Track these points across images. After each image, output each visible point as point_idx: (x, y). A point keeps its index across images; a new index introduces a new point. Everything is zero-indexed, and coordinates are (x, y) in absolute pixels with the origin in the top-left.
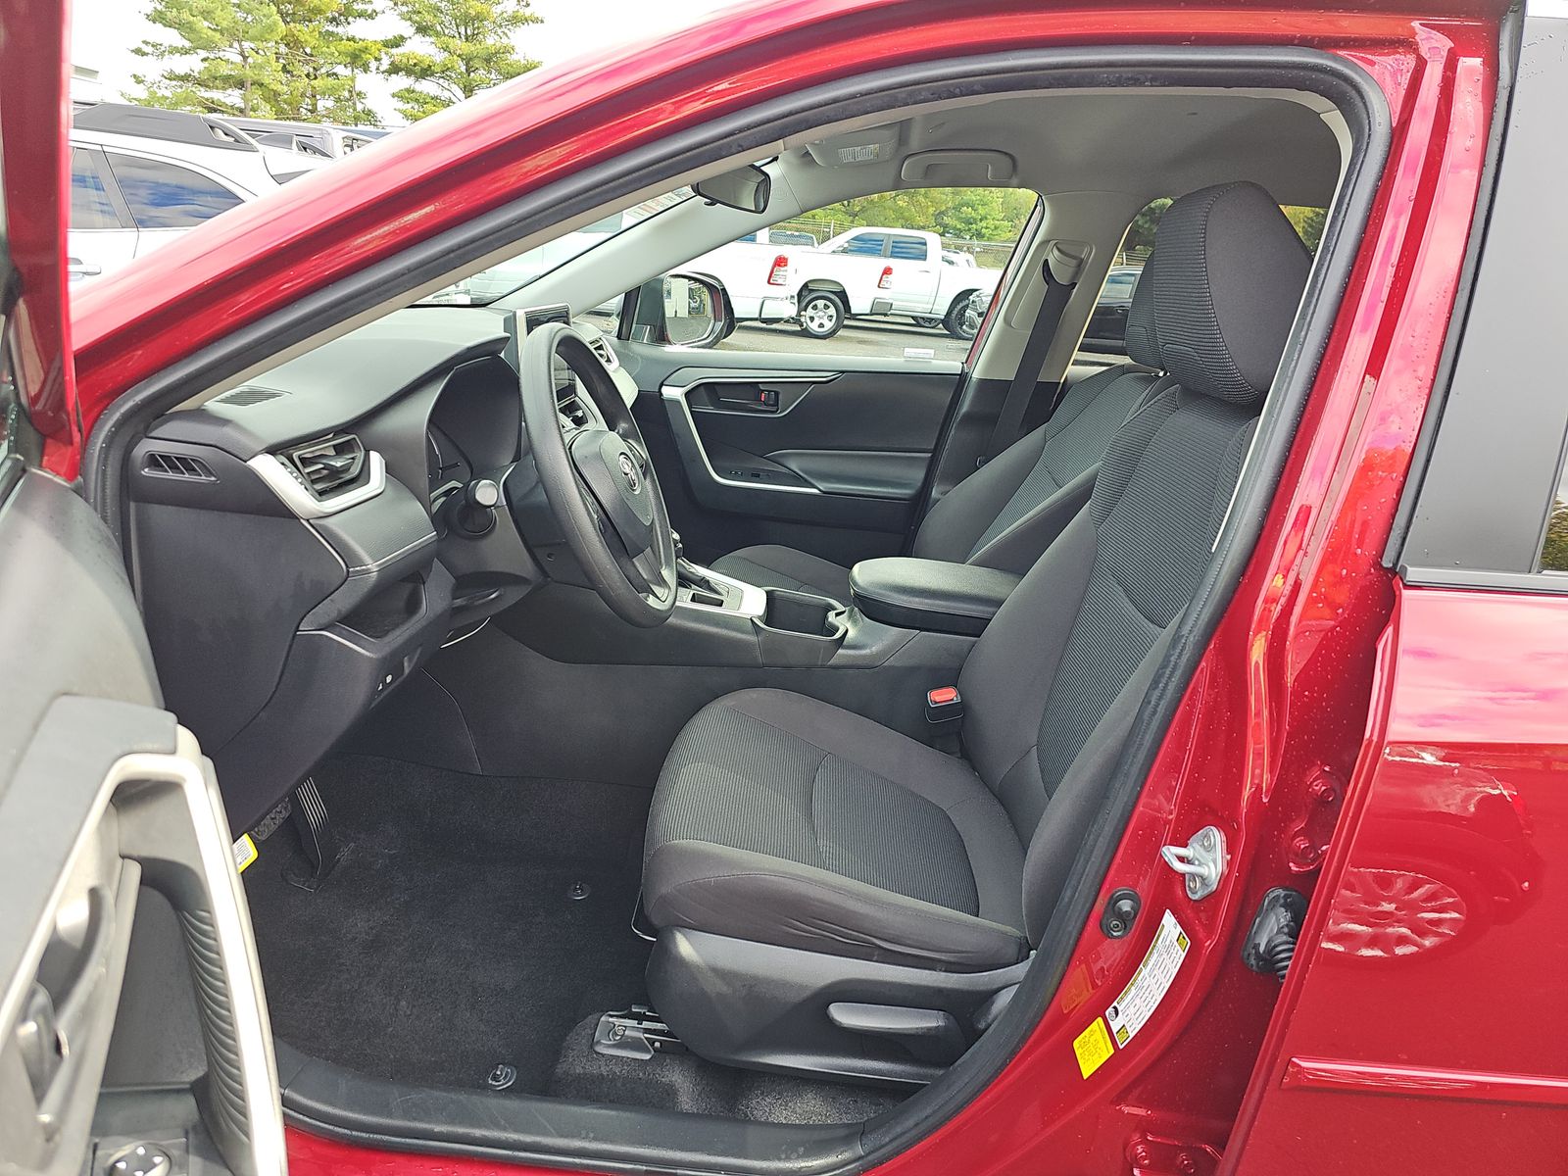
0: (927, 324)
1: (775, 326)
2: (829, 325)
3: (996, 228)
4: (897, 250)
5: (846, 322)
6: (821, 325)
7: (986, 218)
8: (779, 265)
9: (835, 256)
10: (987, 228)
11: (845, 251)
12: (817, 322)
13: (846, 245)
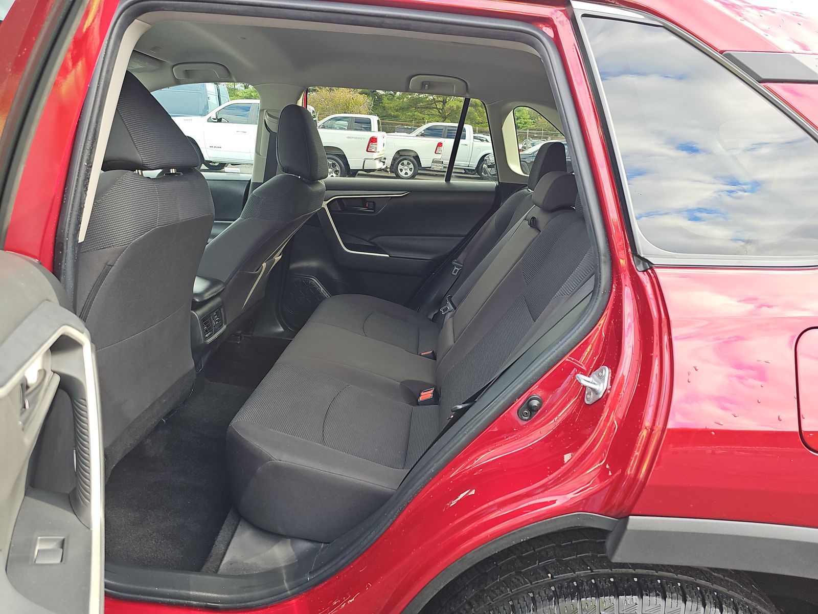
0: (470, 173)
1: (371, 173)
2: (410, 173)
3: (525, 123)
4: (450, 134)
5: (419, 172)
6: (406, 174)
7: (520, 118)
8: (372, 142)
9: (418, 138)
10: (520, 123)
11: (423, 135)
12: (404, 172)
13: (423, 132)
